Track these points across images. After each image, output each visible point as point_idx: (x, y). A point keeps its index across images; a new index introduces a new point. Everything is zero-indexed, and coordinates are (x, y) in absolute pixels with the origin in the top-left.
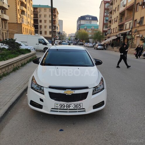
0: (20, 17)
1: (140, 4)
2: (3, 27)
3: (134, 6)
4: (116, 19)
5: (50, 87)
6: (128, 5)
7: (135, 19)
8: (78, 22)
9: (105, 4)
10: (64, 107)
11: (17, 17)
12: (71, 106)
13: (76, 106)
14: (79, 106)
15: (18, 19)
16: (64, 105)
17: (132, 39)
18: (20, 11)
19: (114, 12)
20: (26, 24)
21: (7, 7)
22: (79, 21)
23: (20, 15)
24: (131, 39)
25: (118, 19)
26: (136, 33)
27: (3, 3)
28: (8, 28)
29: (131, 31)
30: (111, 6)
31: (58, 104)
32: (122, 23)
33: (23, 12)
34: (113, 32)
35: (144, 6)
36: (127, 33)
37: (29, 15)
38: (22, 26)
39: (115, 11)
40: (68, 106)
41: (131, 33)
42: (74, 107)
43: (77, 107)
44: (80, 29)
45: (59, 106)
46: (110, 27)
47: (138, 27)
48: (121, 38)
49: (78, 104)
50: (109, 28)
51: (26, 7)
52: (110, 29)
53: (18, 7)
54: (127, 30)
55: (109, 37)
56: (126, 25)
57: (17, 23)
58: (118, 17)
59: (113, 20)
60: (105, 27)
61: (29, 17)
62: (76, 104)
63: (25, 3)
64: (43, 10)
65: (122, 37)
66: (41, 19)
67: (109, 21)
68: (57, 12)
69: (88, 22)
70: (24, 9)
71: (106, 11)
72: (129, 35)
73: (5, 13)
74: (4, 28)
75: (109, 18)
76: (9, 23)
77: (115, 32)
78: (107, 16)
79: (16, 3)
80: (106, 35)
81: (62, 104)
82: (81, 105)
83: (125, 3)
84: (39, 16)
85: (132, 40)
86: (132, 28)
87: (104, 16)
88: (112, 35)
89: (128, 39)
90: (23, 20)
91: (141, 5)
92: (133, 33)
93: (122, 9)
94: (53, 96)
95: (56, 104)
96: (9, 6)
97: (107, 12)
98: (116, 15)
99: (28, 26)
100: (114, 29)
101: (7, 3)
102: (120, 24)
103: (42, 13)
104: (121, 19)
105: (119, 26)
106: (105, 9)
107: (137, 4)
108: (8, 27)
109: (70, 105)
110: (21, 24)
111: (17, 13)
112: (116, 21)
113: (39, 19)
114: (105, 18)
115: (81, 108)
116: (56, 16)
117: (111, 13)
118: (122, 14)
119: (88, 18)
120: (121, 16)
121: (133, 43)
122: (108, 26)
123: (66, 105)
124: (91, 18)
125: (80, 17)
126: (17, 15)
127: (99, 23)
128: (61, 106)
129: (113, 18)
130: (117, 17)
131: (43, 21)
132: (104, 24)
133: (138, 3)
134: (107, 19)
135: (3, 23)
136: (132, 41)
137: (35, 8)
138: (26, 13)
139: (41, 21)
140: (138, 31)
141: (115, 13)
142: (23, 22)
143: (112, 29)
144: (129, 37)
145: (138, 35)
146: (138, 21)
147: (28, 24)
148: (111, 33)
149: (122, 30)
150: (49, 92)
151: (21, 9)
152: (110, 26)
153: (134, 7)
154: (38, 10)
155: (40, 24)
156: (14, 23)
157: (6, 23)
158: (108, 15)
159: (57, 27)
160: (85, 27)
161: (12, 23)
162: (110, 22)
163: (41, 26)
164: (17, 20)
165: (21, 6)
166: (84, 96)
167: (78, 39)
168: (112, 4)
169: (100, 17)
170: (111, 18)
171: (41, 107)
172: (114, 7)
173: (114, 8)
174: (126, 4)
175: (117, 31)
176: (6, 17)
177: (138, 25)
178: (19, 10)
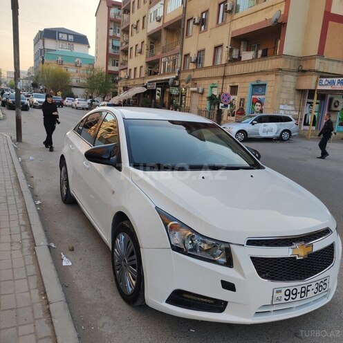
1: (197, 21)
3: (182, 23)
4: (139, 47)
5: (251, 242)
6: (168, 20)
7: (185, 52)
9: (109, 8)
10: (294, 297)
12: (311, 290)
13: (318, 287)
14: (323, 287)
16: (294, 292)
17: (182, 96)
19: (134, 30)
24: (178, 96)
25: (145, 47)
26: (190, 84)
29: (177, 78)
30: (126, 16)
31: (280, 291)
32: (155, 58)
34: (132, 77)
35: (203, 27)
36: (170, 82)
39: (136, 28)
40: (304, 292)
41: (177, 83)
42: (316, 291)
43: (321, 289)
45: (284, 297)
46: (125, 65)
47: (193, 70)
48: (157, 92)
49: (323, 280)
50: (124, 67)
52: (127, 68)
54: (168, 74)
56: (165, 63)
58: (145, 43)
59: (131, 48)
60: (110, 63)
62: (319, 282)
65: (160, 89)
67: (121, 49)
69: (66, 45)
71: (112, 26)
72: (174, 85)
75: (122, 43)
77: (138, 76)
78: (114, 38)
81: (291, 289)
82: (327, 282)
83: (160, 14)
85: (181, 99)
86: (179, 72)
87: (109, 37)
88: (131, 82)
89: (171, 95)
91: (198, 24)
92: (182, 84)
93: (153, 26)
95: (277, 292)
97: (115, 29)
98: (138, 38)
100: (135, 69)
102: (150, 59)
104: (152, 47)
105: (148, 63)
106: (110, 20)
107: (189, 20)
112: (141, 52)
114: (110, 41)
115: (327, 289)
117: (126, 31)
118: (154, 38)
119: (65, 37)
120: (151, 43)
121: (183, 106)
122: (121, 61)
124: (71, 37)
125: (42, 30)
128: (289, 295)
129: (132, 44)
130: (143, 42)
132: (109, 55)
133: (191, 19)
134: (117, 43)
136: (181, 101)
140: (194, 80)
141: (137, 32)
143: (130, 70)
144: (174, 91)
145: (195, 89)
146: (193, 56)
148: (129, 78)
149: (155, 74)
150: (252, 258)
152: (125, 62)
153: (182, 27)
158: (118, 35)
160: (60, 58)
162: (125, 52)
168: (127, 11)
169: (97, 37)
170: (127, 43)
171: (219, 306)
172: (134, 18)
173: (133, 21)
174: (164, 16)
175: (143, 76)
177: (192, 66)
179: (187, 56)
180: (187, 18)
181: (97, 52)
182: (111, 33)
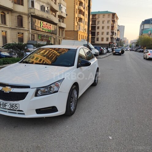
0: (77, 25)
2: (61, 34)
11: (74, 24)
12: (7, 106)
13: (12, 106)
14: (15, 107)
15: (75, 26)
18: (78, 19)
20: (83, 31)
21: (65, 16)
22: (143, 26)
23: (77, 23)
27: (62, 12)
28: (64, 35)
33: (80, 19)
37: (86, 22)
38: (78, 33)
40: (4, 105)
42: (10, 107)
43: (13, 107)
44: (142, 34)
49: (15, 104)
51: (84, 15)
53: (76, 16)
57: (74, 31)
61: (86, 25)
62: (12, 104)
63: (83, 10)
64: (101, 16)
66: (98, 26)
68: (117, 17)
70: (82, 16)
73: (63, 22)
74: (60, 36)
79: (75, 11)
82: (18, 106)
84: (97, 23)
90: (80, 27)
96: (67, 15)
99: (85, 33)
101: (65, 12)
103: (101, 19)
109: (6, 104)
110: (77, 31)
111: (74, 21)
113: (97, 26)
115: (18, 109)
116: (115, 21)
123: (2, 104)
125: (144, 21)
126: (74, 23)
131: (101, 28)
135: (61, 31)
137: (94, 15)
138: (83, 20)
139: (98, 28)
142: (80, 29)
147: (85, 31)
151: (79, 17)
154: (97, 17)
155: (97, 31)
156: (71, 31)
157: (64, 31)
159: (116, 33)
160: (150, 32)
161: (69, 31)
163: (98, 33)
164: (74, 28)
165: (79, 13)
166: (22, 96)
167: (140, 46)
176: (63, 25)
178: (76, 18)
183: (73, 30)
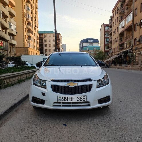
0: (26, 42)
1: (138, 24)
3: (132, 26)
4: (116, 40)
6: (126, 26)
7: (134, 38)
8: (80, 44)
9: (105, 27)
11: (24, 42)
13: (79, 99)
14: (83, 99)
15: (25, 43)
16: (67, 98)
18: (27, 37)
19: (114, 33)
20: (32, 48)
21: (15, 34)
22: (82, 44)
23: (27, 40)
24: (132, 57)
25: (118, 39)
26: (137, 51)
27: (12, 30)
29: (131, 49)
30: (111, 29)
31: (61, 97)
32: (122, 42)
33: (29, 37)
34: (114, 52)
35: (141, 26)
36: (128, 51)
37: (35, 40)
38: (28, 50)
39: (115, 32)
40: (71, 99)
41: (132, 51)
42: (78, 100)
43: (81, 100)
44: (82, 51)
45: (62, 100)
46: (111, 47)
47: (138, 45)
48: (123, 56)
49: (82, 97)
51: (32, 34)
52: (112, 49)
53: (25, 34)
54: (128, 48)
55: (111, 57)
56: (126, 44)
57: (24, 47)
58: (118, 37)
59: (113, 40)
60: (106, 48)
61: (35, 42)
62: (80, 97)
63: (32, 30)
64: (48, 35)
65: (124, 55)
66: (46, 43)
67: (109, 41)
68: (61, 37)
69: (90, 44)
70: (31, 35)
71: (106, 33)
72: (130, 52)
73: (13, 39)
74: (11, 52)
75: (110, 39)
76: (16, 48)
77: (116, 51)
78: (108, 38)
79: (24, 30)
80: (108, 55)
81: (65, 97)
82: (85, 98)
83: (123, 25)
84: (44, 41)
85: (134, 57)
86: (132, 47)
87: (105, 38)
88: (114, 54)
89: (129, 57)
90: (29, 44)
91: (139, 25)
92: (134, 51)
93: (121, 30)
94: (55, 89)
95: (59, 97)
96: (17, 33)
97: (107, 34)
98: (116, 36)
99: (34, 50)
100: (115, 48)
101: (15, 30)
102: (121, 43)
103: (47, 38)
104: (121, 39)
105: (120, 45)
106: (105, 31)
107: (135, 25)
108: (15, 51)
109: (74, 98)
110: (28, 48)
111: (24, 38)
112: (117, 41)
113: (44, 44)
114: (106, 39)
115: (86, 101)
116: (60, 40)
117: (111, 34)
118: (122, 35)
119: (90, 41)
120: (121, 37)
121: (135, 61)
122: (109, 46)
123: (69, 98)
124: (92, 41)
125: (82, 40)
126: (24, 40)
127: (100, 45)
128: (64, 99)
129: (113, 39)
130: (117, 37)
131: (48, 45)
132: (105, 45)
133: (136, 24)
134: (108, 40)
135: (11, 48)
136: (134, 59)
137: (41, 34)
138: (32, 38)
139: (46, 45)
140: (139, 49)
141: (115, 34)
142: (29, 46)
143: (113, 49)
144: (130, 55)
145: (139, 52)
146: (138, 39)
147: (34, 48)
149: (123, 49)
150: (51, 85)
151: (28, 35)
152: (111, 46)
153: (132, 28)
154: (43, 36)
155: (45, 48)
156: (21, 48)
157: (14, 47)
158: (109, 36)
159: (61, 50)
160: (88, 49)
161: (19, 48)
162: (111, 42)
163: (46, 50)
164: (24, 45)
165: (28, 32)
166: (88, 88)
168: (111, 27)
169: (101, 39)
170: (112, 39)
173: (113, 30)
174: (125, 25)
175: (118, 50)
176: (14, 42)
177: (138, 43)
178: (26, 36)
179: (135, 39)
180: (134, 24)
181: (101, 45)
182: (106, 36)
183: (22, 46)
